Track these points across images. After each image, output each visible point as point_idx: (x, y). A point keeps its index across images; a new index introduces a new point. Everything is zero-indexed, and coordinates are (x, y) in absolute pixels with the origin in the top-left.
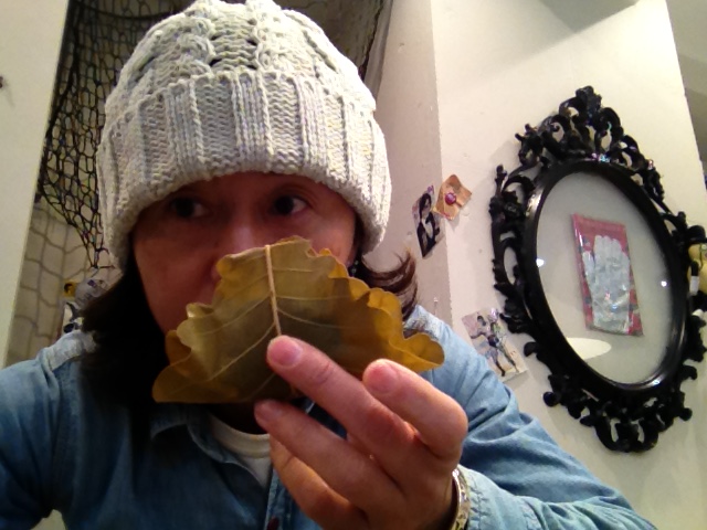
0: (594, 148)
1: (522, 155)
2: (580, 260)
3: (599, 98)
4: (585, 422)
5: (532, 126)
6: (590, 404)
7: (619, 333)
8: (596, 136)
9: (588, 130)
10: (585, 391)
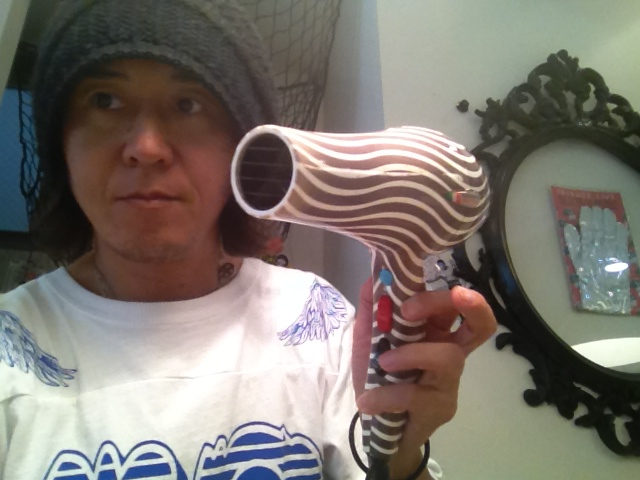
0: (573, 115)
1: (483, 131)
2: (561, 235)
3: (576, 60)
4: (580, 422)
5: (495, 99)
6: (587, 400)
7: (617, 314)
8: (576, 101)
9: (563, 95)
10: (578, 385)
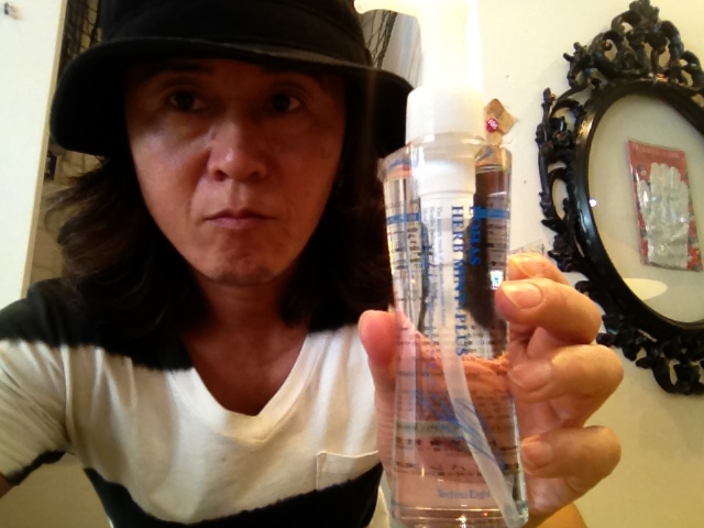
0: (650, 67)
1: (571, 77)
3: (656, 11)
5: (582, 44)
6: (647, 345)
7: (677, 268)
8: (652, 53)
9: (643, 47)
10: (641, 331)
